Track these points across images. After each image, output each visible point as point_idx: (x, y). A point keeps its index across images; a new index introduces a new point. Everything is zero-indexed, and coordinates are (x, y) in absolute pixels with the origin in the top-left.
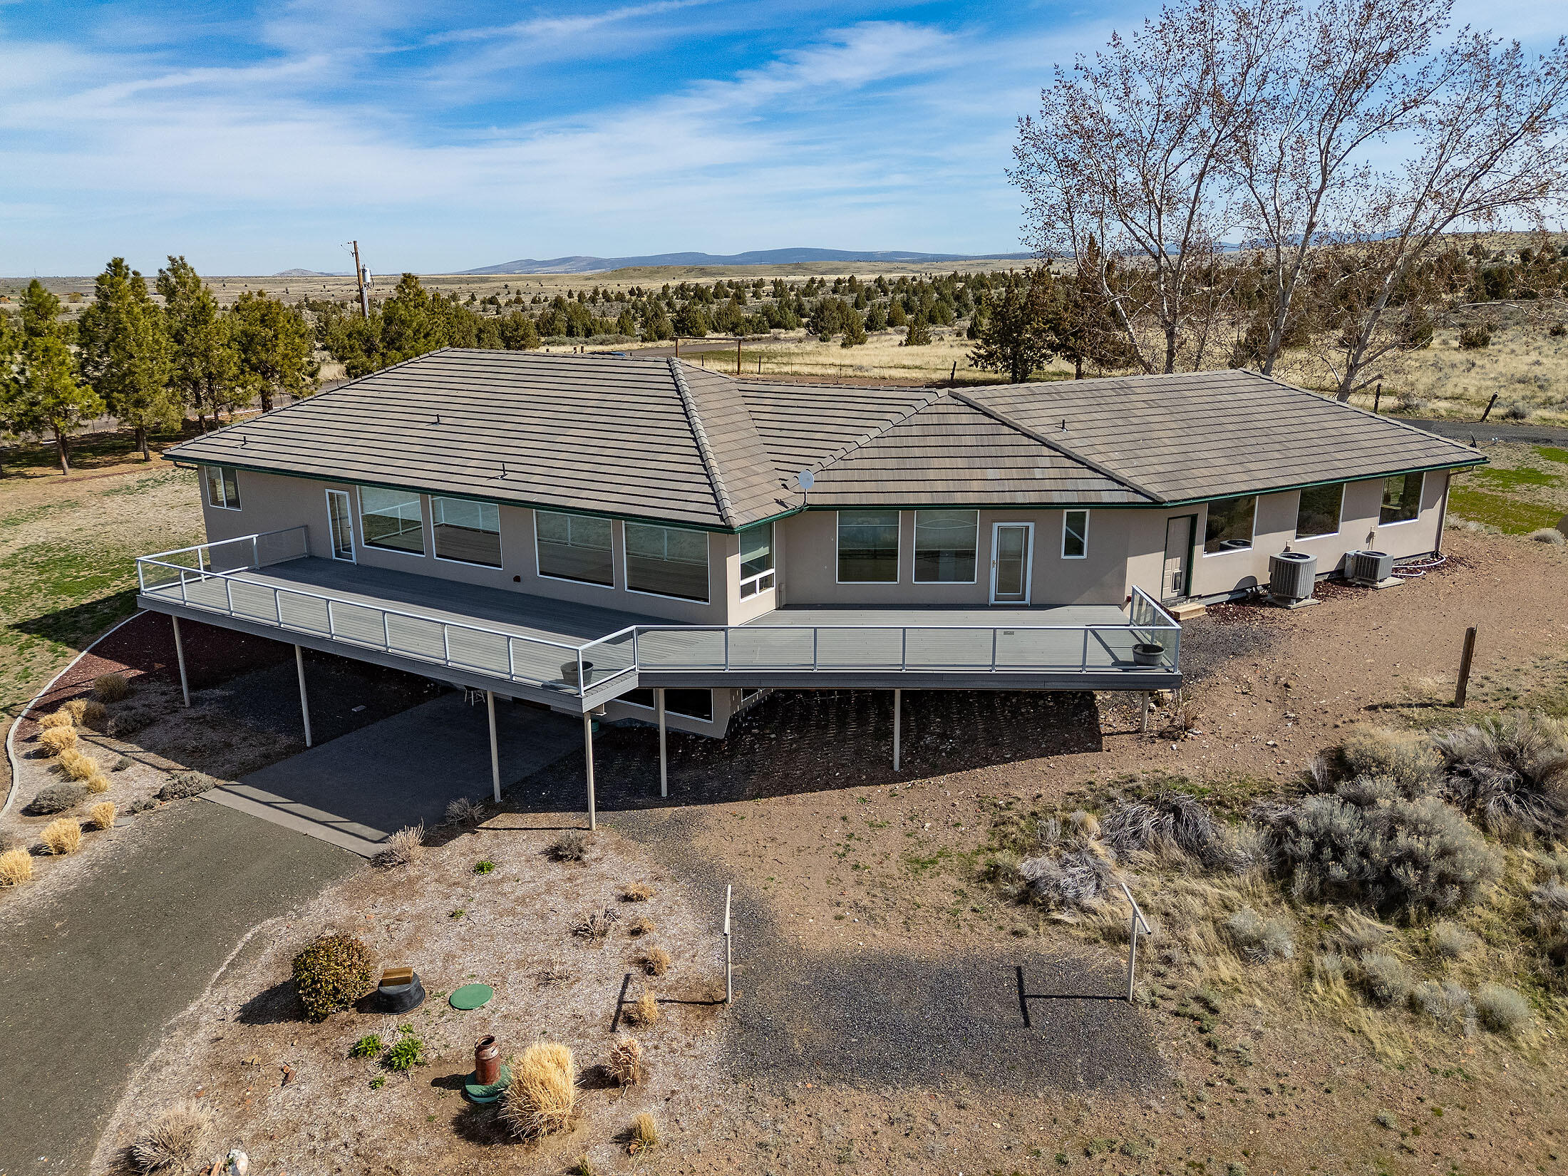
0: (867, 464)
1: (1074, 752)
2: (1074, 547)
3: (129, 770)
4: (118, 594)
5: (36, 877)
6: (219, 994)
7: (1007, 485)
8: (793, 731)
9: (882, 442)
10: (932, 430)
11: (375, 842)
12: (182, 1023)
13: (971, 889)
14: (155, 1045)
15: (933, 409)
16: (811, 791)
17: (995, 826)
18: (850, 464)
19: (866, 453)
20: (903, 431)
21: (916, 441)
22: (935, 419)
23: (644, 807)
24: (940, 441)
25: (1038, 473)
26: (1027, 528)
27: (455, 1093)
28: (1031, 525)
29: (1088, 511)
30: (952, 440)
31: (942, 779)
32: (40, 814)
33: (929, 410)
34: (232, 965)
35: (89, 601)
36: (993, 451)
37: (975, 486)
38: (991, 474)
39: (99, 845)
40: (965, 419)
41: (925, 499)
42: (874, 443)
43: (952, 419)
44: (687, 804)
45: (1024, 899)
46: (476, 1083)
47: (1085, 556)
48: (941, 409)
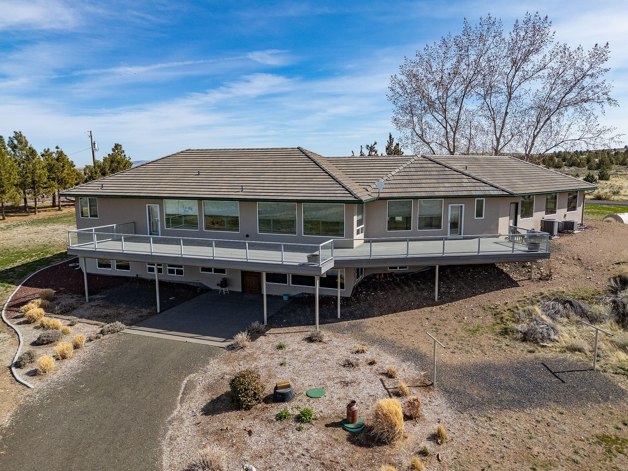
0: (397, 182)
1: (509, 288)
2: (479, 214)
3: (77, 326)
4: (23, 265)
5: (56, 370)
6: (186, 406)
7: (454, 189)
8: (381, 291)
9: (401, 174)
10: (419, 169)
11: (222, 342)
12: (174, 419)
13: (501, 338)
14: (166, 430)
15: (417, 162)
16: (405, 311)
17: (494, 315)
18: (390, 182)
19: (395, 178)
20: (408, 170)
21: (414, 173)
22: (419, 165)
23: (333, 323)
24: (423, 173)
25: (464, 184)
26: (462, 206)
27: (340, 429)
28: (463, 205)
29: (484, 199)
30: (428, 173)
31: (461, 302)
32: (42, 344)
33: (416, 162)
34: (183, 393)
35: (9, 268)
36: (445, 177)
37: (442, 189)
38: (446, 185)
39: (81, 354)
40: (430, 165)
41: (424, 194)
42: (398, 174)
43: (425, 165)
44: (352, 320)
45: (524, 339)
46: (349, 423)
47: (483, 218)
48: (420, 162)
